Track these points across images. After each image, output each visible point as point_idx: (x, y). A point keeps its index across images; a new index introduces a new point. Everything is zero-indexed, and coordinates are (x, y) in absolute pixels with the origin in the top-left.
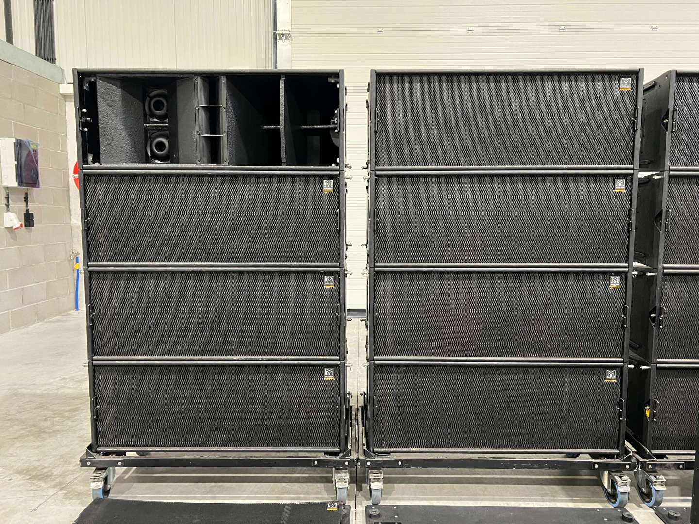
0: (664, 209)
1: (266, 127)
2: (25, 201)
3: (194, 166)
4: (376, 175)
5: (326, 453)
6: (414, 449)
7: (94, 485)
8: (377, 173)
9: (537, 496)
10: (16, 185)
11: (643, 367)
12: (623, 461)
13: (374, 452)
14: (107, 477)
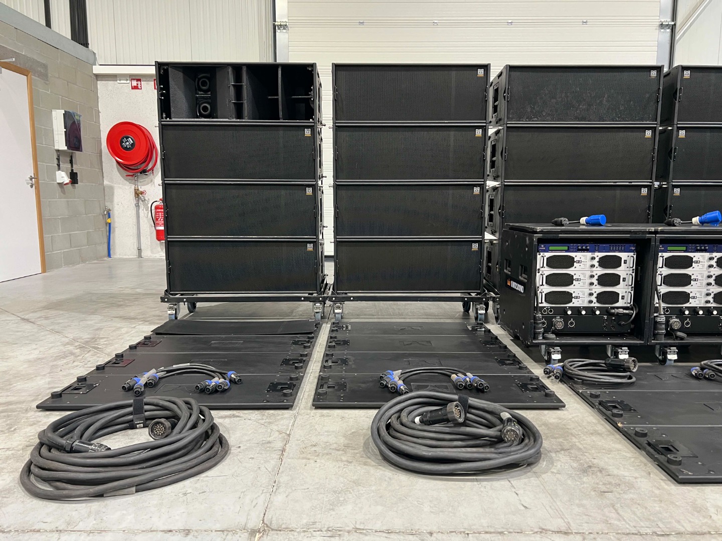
1: (270, 97)
2: (70, 162)
3: (227, 120)
4: (337, 126)
6: (359, 291)
7: (169, 312)
10: (66, 148)
14: (176, 309)
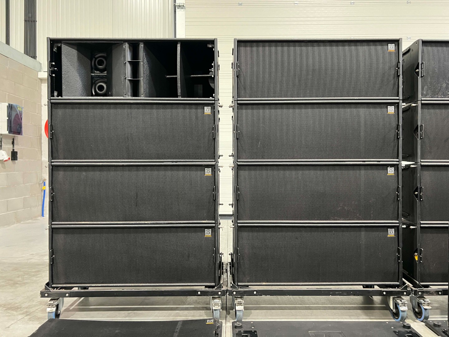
0: (419, 124)
1: (168, 76)
2: (12, 144)
3: (122, 98)
4: (238, 104)
5: (206, 287)
6: (264, 283)
7: (49, 310)
8: (238, 102)
9: (346, 316)
10: (7, 132)
11: (411, 227)
12: (402, 290)
13: (238, 286)
14: (58, 305)
